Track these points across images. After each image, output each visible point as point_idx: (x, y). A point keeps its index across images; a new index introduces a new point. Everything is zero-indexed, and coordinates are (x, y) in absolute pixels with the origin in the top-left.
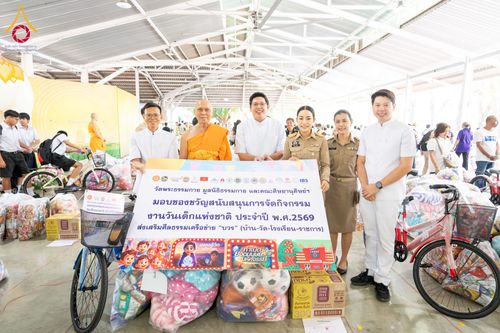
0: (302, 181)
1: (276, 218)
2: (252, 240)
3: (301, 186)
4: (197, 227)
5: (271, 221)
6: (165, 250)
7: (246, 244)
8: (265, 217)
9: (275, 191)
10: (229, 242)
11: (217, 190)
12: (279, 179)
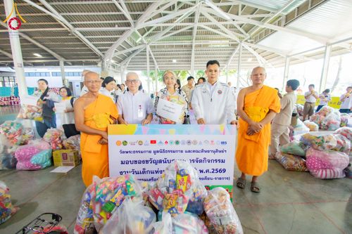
1: (201, 171)
9: (203, 151)
11: (164, 151)
12: (206, 142)
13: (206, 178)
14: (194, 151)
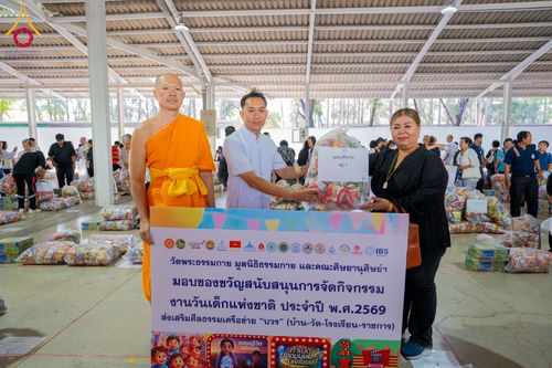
0: (379, 251)
1: (334, 309)
2: (300, 338)
3: (375, 261)
4: (232, 319)
5: (327, 313)
6: (199, 348)
7: (293, 343)
8: (319, 306)
9: (336, 267)
10: (273, 340)
11: (255, 264)
12: (344, 248)
13: (343, 324)
14: (318, 267)
